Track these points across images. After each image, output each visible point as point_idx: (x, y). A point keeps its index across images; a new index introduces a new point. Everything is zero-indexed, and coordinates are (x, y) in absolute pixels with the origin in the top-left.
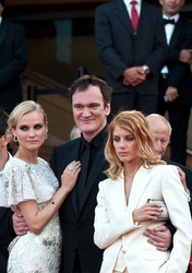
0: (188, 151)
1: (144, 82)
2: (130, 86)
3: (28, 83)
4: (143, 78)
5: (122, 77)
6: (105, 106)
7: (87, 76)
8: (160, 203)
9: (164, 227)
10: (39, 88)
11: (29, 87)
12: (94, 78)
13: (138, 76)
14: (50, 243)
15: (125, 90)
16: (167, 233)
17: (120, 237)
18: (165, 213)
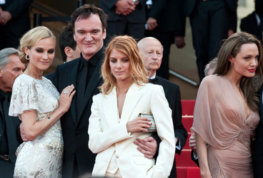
0: (171, 72)
1: (133, 11)
2: (121, 15)
3: (34, 11)
4: (133, 8)
5: (115, 8)
6: (103, 31)
7: (87, 6)
8: (149, 117)
9: (151, 138)
10: (44, 16)
11: (35, 15)
12: (94, 7)
13: (129, 6)
14: (52, 148)
15: (118, 18)
16: (154, 144)
17: (114, 145)
18: (153, 126)
